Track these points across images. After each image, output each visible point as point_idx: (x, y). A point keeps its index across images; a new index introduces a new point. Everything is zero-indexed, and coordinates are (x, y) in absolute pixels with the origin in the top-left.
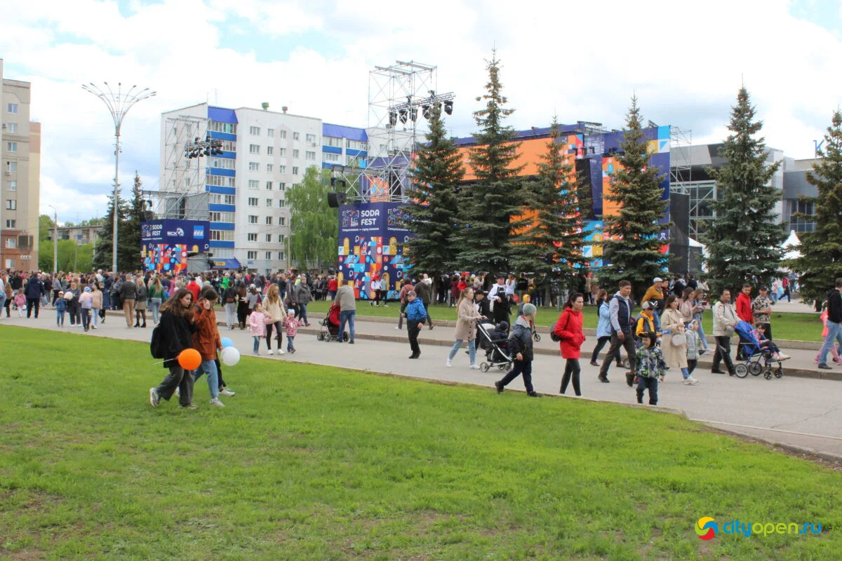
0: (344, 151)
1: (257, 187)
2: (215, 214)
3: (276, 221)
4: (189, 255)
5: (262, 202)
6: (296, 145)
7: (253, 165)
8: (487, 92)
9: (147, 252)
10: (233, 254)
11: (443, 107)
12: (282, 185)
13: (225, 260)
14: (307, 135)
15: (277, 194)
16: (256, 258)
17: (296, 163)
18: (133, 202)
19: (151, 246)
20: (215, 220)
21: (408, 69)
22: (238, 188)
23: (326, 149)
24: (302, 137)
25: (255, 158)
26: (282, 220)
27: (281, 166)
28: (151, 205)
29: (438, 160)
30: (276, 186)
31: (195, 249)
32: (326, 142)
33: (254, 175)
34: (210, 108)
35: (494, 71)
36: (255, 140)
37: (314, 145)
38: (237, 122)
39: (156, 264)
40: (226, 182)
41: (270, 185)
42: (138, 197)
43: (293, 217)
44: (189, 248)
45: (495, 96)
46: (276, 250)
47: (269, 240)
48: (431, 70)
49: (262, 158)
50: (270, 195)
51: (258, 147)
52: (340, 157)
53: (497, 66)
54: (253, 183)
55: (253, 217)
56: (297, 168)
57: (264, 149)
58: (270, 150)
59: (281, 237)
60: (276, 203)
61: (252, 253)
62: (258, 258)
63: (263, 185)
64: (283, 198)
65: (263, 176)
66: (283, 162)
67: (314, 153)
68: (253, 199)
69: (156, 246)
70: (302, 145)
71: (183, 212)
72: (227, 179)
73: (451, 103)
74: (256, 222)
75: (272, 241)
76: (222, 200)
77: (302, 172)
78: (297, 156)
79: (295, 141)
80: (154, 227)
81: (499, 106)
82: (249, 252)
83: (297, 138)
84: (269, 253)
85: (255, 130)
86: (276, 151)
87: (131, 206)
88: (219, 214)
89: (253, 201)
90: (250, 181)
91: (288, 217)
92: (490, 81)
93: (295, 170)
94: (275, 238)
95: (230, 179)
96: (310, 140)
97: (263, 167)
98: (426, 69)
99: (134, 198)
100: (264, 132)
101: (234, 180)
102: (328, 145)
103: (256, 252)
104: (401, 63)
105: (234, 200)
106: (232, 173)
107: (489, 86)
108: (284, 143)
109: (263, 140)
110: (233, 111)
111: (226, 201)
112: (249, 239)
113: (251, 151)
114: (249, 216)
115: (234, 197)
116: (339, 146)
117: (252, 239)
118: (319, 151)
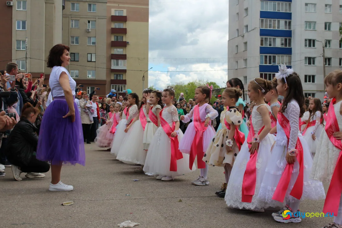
1: (314, 28)
2: (270, 57)
5: (319, 43)
7: (310, 7)
15: (337, 35)
20: (270, 63)
22: (294, 30)
27: (341, 6)
30: (335, 26)
40: (282, 25)
41: (328, 26)
50: (328, 35)
54: (310, 24)
55: (310, 58)
60: (334, 44)
63: (320, 27)
68: (310, 40)
72: (282, 22)
74: (314, 63)
76: (278, 42)
88: (274, 57)
89: (311, 43)
90: (306, 22)
95: (286, 22)
97: (320, 8)
101: (290, 23)
103: (314, 94)
111: (282, 44)
114: (306, 58)
115: (290, 40)
117: (310, 81)
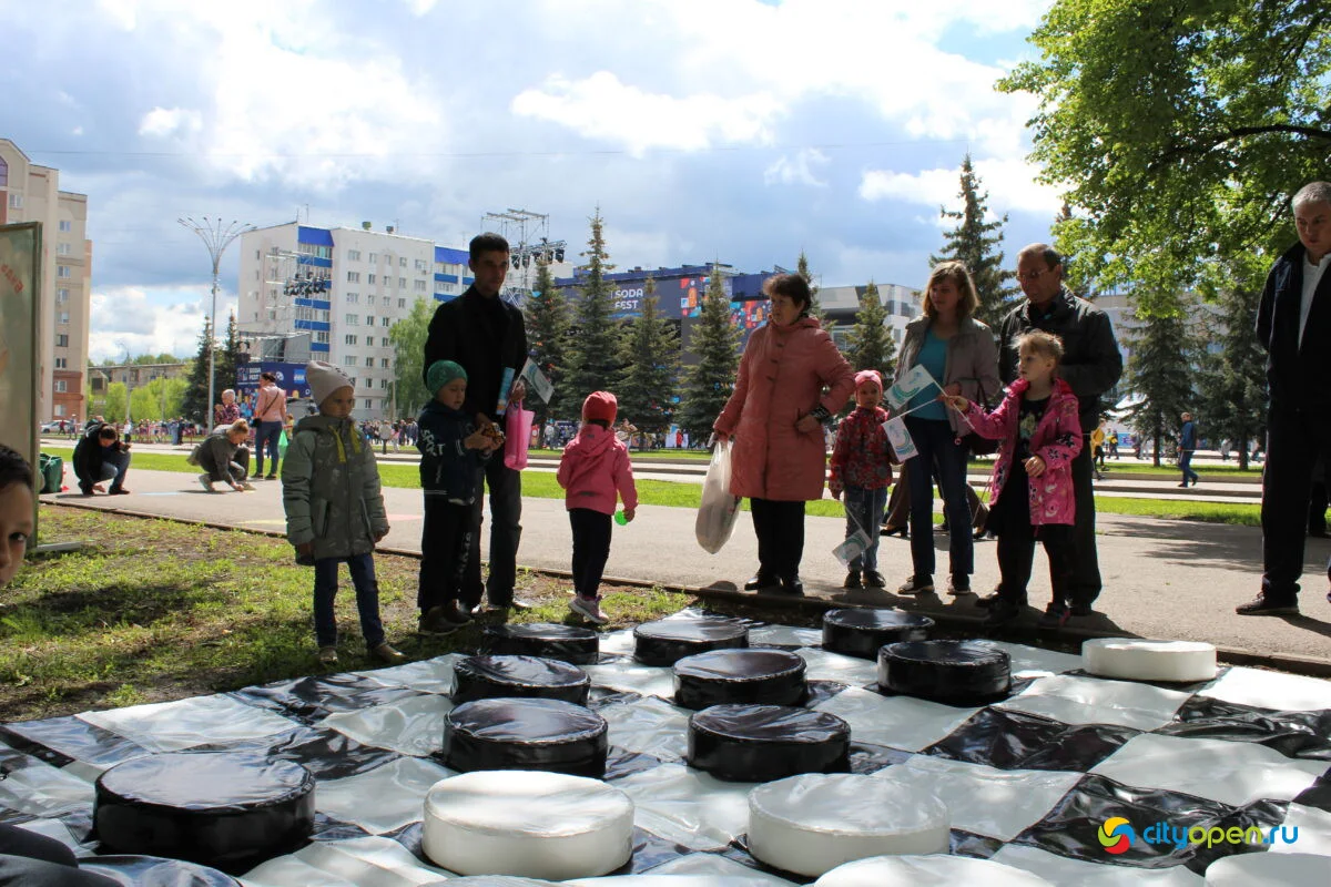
0: (460, 280)
1: (356, 322)
3: (378, 362)
4: (289, 401)
5: (362, 341)
6: (403, 273)
7: (352, 297)
8: (590, 248)
9: (243, 398)
11: (554, 255)
12: (386, 321)
14: (416, 261)
15: (379, 331)
17: (403, 294)
18: (227, 344)
19: (247, 390)
21: (521, 216)
22: (334, 323)
23: (438, 278)
24: (410, 263)
25: (353, 288)
26: (385, 361)
27: (385, 298)
28: (248, 347)
29: (544, 311)
30: (378, 322)
31: (296, 394)
32: (438, 268)
33: (353, 309)
34: (301, 228)
35: (597, 229)
36: (355, 267)
37: (425, 272)
38: (333, 245)
39: (253, 410)
40: (319, 316)
41: (371, 320)
42: (232, 336)
43: (399, 359)
44: (289, 393)
45: (598, 251)
46: (378, 397)
47: (370, 386)
48: (543, 217)
49: (363, 288)
50: (371, 331)
51: (358, 275)
52: (455, 286)
53: (600, 224)
54: (351, 318)
56: (404, 300)
57: (364, 278)
58: (371, 278)
59: (384, 382)
60: (378, 342)
63: (363, 320)
64: (387, 336)
65: (363, 310)
66: (388, 292)
67: (424, 282)
68: (351, 337)
69: (253, 391)
70: (410, 274)
71: (282, 354)
72: (320, 312)
73: (562, 252)
74: (355, 364)
75: (373, 387)
76: (315, 337)
77: (410, 306)
78: (404, 287)
79: (402, 268)
80: (252, 370)
81: (602, 261)
83: (405, 265)
84: (370, 402)
85: (355, 255)
86: (379, 280)
87: (225, 348)
89: (351, 339)
90: (348, 315)
91: (392, 358)
92: (593, 238)
93: (402, 303)
94: (376, 384)
95: (324, 313)
96: (420, 266)
97: (363, 298)
98: (537, 216)
99: (228, 339)
100: (365, 257)
101: (328, 314)
102: (441, 272)
104: (513, 211)
105: (328, 338)
106: (326, 306)
107: (592, 242)
108: (388, 271)
109: (364, 268)
110: (328, 232)
111: (319, 339)
113: (349, 279)
114: (346, 356)
115: (328, 334)
116: (455, 274)
118: (430, 279)
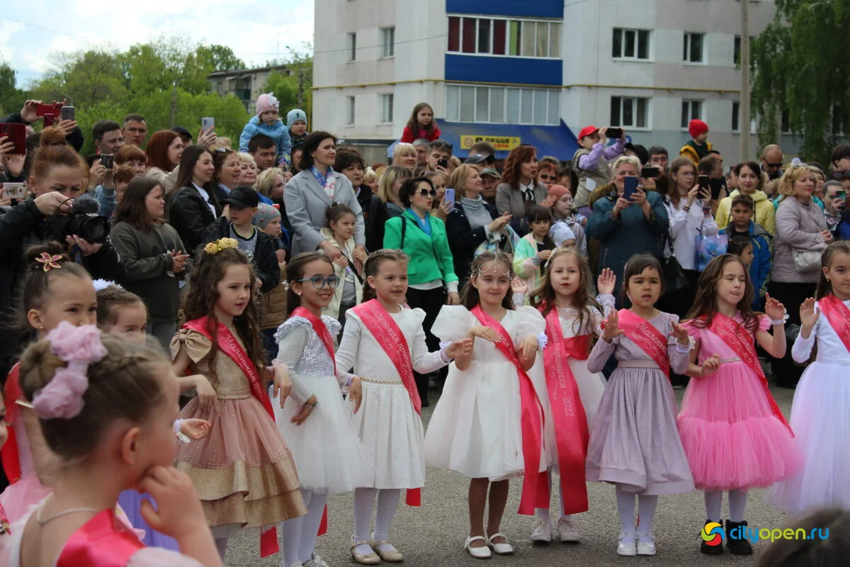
10: (556, 105)
13: (524, 131)
16: (641, 122)
46: (721, 94)
47: (696, 56)
61: (628, 102)
62: (650, 124)
75: (705, 60)
82: (615, 101)
84: (696, 104)
94: (717, 49)
103: (642, 102)
112: (616, 53)
